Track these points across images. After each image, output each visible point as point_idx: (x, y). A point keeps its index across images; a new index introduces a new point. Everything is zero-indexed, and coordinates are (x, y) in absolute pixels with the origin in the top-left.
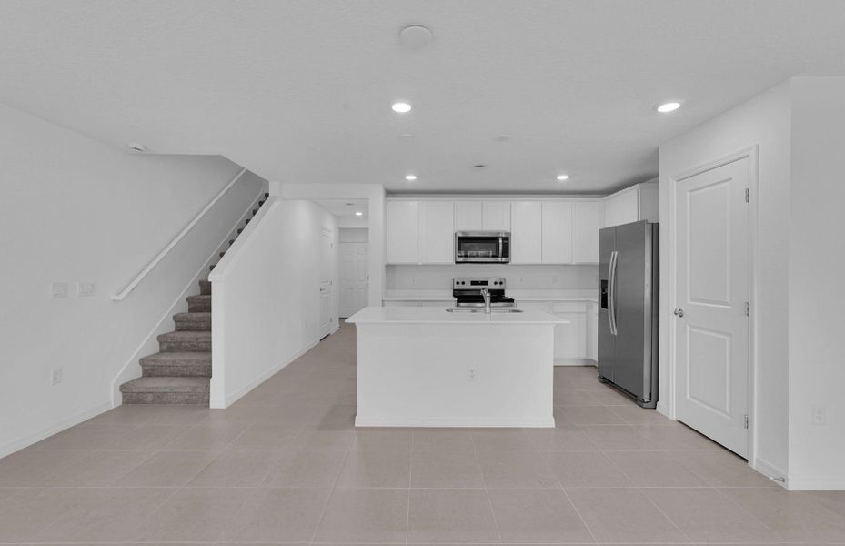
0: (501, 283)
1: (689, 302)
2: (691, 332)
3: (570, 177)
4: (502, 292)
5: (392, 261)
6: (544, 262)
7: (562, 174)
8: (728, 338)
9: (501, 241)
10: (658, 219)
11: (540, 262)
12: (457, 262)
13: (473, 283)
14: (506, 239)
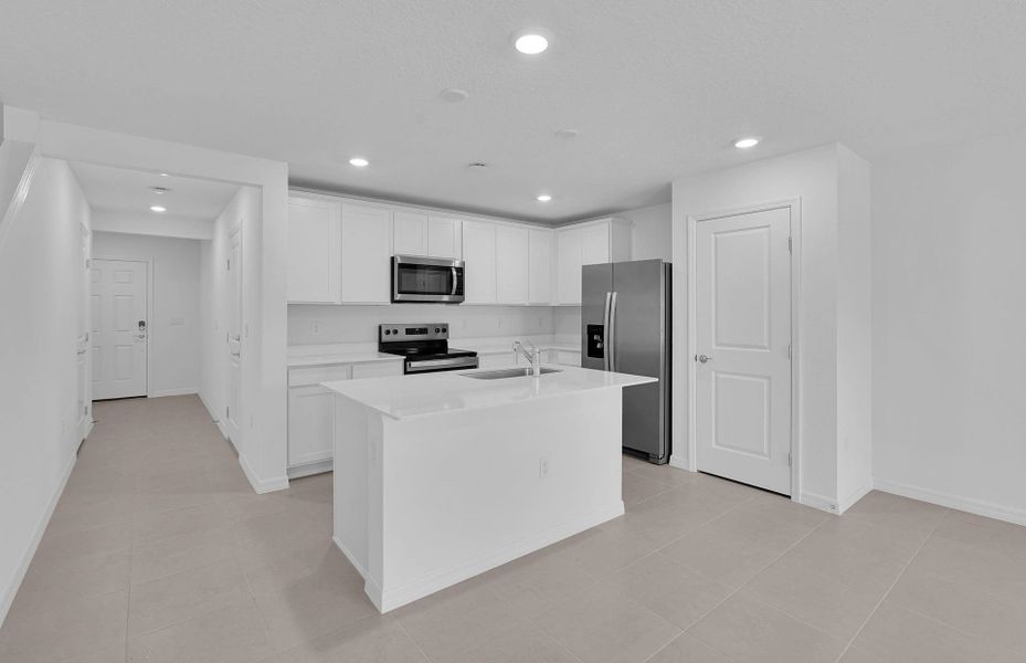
0: (444, 331)
1: (714, 347)
2: (716, 378)
3: (553, 197)
4: (444, 343)
5: (297, 298)
6: (500, 302)
7: (545, 194)
8: (765, 381)
9: (454, 273)
10: (671, 258)
11: (493, 301)
12: (393, 301)
13: (409, 331)
14: (460, 270)
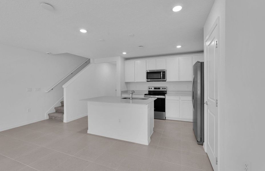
0: (165, 88)
1: (208, 98)
3: (182, 46)
5: (127, 81)
7: (179, 45)
8: (214, 117)
12: (147, 81)
13: (155, 88)
14: (164, 72)
